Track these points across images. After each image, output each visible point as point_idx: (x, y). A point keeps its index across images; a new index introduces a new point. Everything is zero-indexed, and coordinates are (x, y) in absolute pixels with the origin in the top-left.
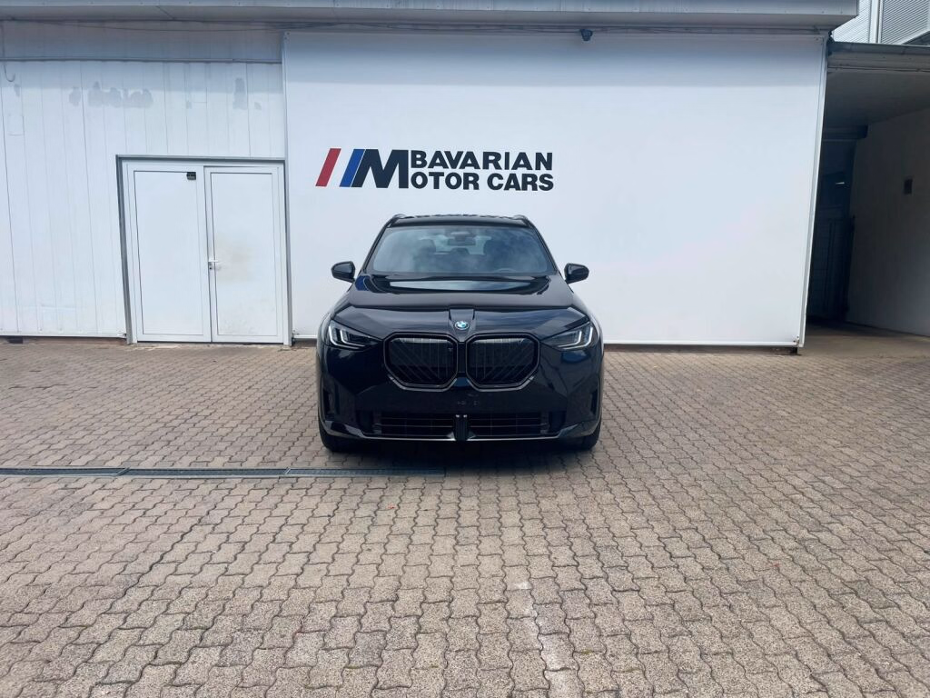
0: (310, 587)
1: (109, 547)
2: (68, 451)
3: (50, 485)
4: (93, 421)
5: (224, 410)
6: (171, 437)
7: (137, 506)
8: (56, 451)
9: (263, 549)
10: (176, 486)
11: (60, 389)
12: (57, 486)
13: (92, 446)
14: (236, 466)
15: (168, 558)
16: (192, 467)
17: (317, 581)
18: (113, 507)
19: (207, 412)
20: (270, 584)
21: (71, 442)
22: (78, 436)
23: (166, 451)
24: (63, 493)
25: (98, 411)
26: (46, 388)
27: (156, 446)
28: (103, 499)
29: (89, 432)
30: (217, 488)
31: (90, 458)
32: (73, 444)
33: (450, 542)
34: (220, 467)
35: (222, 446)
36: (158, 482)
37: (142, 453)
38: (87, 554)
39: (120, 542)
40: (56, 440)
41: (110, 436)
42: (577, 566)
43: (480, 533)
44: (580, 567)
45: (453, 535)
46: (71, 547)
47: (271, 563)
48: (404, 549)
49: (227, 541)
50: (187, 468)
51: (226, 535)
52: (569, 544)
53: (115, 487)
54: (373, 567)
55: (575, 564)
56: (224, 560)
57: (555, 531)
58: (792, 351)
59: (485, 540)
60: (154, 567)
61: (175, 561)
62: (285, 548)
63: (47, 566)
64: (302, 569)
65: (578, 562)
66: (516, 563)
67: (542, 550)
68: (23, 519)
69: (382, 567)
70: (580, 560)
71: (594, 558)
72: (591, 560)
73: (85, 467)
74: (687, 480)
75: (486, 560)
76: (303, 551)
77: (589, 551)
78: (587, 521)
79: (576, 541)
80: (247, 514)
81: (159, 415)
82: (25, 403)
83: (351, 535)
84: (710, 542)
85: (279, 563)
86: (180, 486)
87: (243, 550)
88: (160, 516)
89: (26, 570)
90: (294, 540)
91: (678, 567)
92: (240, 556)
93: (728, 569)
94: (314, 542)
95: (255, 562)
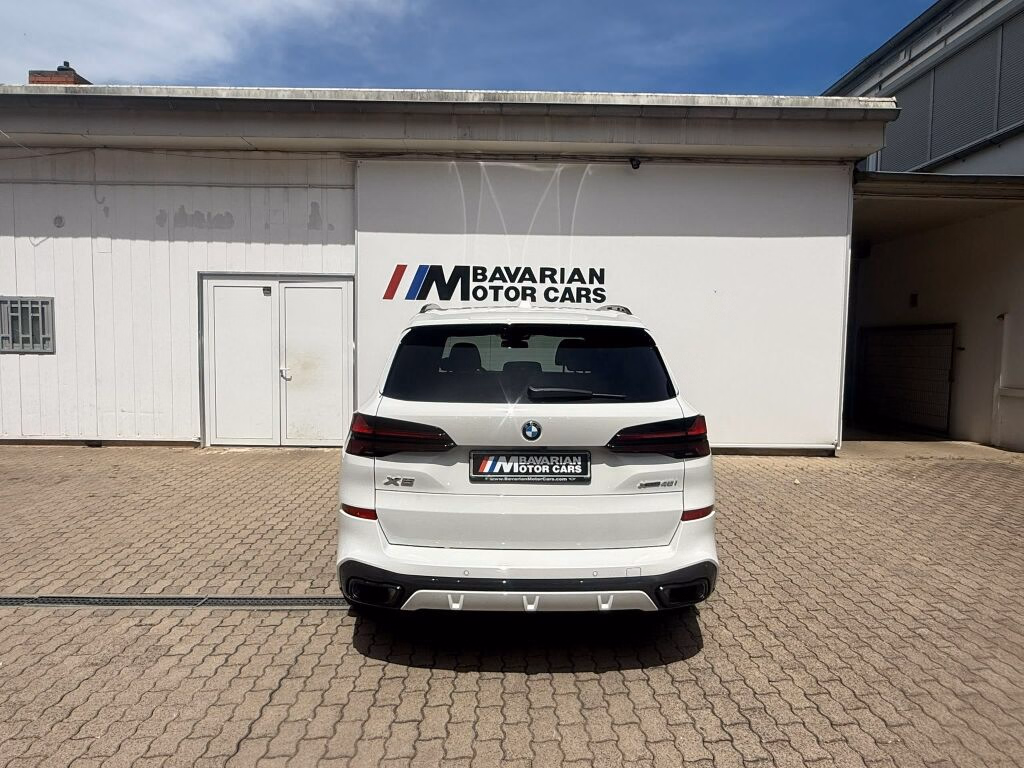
1: (188, 713)
2: (143, 574)
3: (124, 622)
4: (169, 537)
5: (299, 522)
6: (249, 555)
7: (218, 650)
8: (131, 574)
9: (364, 716)
10: (258, 621)
12: (132, 623)
13: (169, 567)
14: (318, 594)
15: (258, 730)
16: (273, 596)
18: (191, 651)
19: (282, 526)
21: (147, 562)
22: (154, 555)
23: (245, 574)
24: (136, 632)
25: (175, 524)
26: (122, 497)
27: (235, 567)
28: (181, 639)
29: (165, 550)
30: (302, 624)
31: (165, 583)
32: (149, 565)
34: (302, 594)
35: (301, 567)
36: (240, 614)
37: (219, 576)
38: (163, 724)
39: (201, 705)
40: (130, 560)
41: (187, 554)
42: (732, 741)
43: (604, 690)
44: (735, 743)
45: (574, 693)
46: (146, 712)
47: (376, 738)
48: (525, 718)
49: (322, 701)
50: (268, 597)
51: (320, 693)
52: (710, 705)
53: (193, 622)
54: (497, 744)
55: (729, 738)
56: (320, 734)
57: (686, 685)
58: (830, 453)
59: (612, 700)
60: (242, 746)
61: (265, 736)
62: (390, 715)
63: (116, 744)
64: (415, 748)
65: (730, 735)
66: (659, 738)
67: (683, 717)
68: (91, 670)
69: (507, 745)
70: (732, 731)
71: (746, 727)
72: (743, 731)
73: (162, 596)
74: (799, 610)
75: (623, 731)
76: (410, 718)
77: (736, 716)
78: (716, 670)
79: (716, 701)
80: (338, 662)
81: (235, 530)
82: (101, 514)
83: (461, 695)
84: (864, 699)
85: (387, 739)
86: (262, 622)
87: (342, 717)
88: (244, 665)
89: (91, 753)
90: (398, 702)
91: (847, 741)
92: (339, 727)
93: (903, 741)
94: (420, 706)
95: (358, 737)
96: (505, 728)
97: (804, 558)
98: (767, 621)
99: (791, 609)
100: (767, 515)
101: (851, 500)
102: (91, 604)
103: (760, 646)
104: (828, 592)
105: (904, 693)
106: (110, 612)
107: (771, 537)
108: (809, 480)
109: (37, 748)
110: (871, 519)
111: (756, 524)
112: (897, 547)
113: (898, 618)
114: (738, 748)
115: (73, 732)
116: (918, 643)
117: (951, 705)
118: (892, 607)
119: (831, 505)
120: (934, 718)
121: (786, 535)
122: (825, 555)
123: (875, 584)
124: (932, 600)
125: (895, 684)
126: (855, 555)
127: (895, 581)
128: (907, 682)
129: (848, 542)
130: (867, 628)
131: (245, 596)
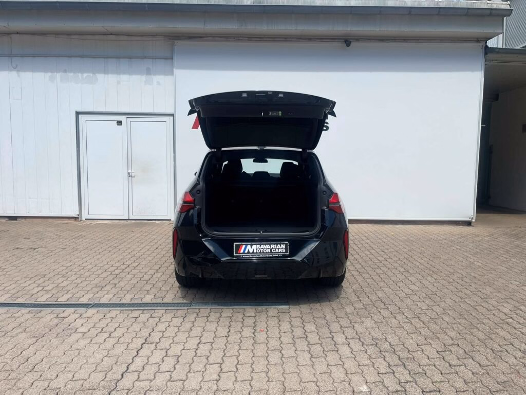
0: (227, 390)
1: (92, 360)
2: (54, 291)
3: (48, 316)
4: (67, 271)
5: (144, 263)
6: (116, 281)
7: (104, 330)
8: (48, 292)
9: (191, 361)
10: (126, 315)
11: (43, 249)
12: (52, 316)
13: (69, 288)
14: (159, 301)
15: (132, 368)
16: (133, 302)
17: (230, 386)
18: (89, 330)
19: (135, 265)
20: (201, 387)
21: (56, 285)
22: (60, 281)
23: (114, 291)
24: (56, 321)
25: (70, 264)
26: (35, 249)
27: (108, 288)
28: (82, 325)
29: (66, 278)
30: (151, 317)
31: (69, 296)
32: (57, 286)
33: (307, 356)
34: (149, 301)
35: (148, 287)
36: (115, 312)
37: (100, 292)
38: (79, 366)
39: (99, 356)
40: (46, 284)
41: (78, 281)
42: (394, 373)
43: (324, 348)
44: (396, 374)
45: (307, 350)
46: (69, 360)
47: (198, 371)
48: (279, 361)
49: (167, 355)
50: (130, 303)
51: (165, 351)
52: (383, 357)
53: (88, 316)
54: (264, 374)
55: (392, 372)
56: (168, 369)
57: (370, 347)
58: (469, 224)
59: (328, 354)
60: (124, 375)
61: (136, 371)
62: (205, 361)
63: (56, 375)
64: (219, 376)
65: (393, 370)
66: (354, 372)
67: (367, 362)
68: (34, 340)
69: (270, 374)
70: (394, 368)
71: (402, 367)
72: (401, 369)
73: (67, 303)
74: (439, 310)
75: (334, 369)
76: (216, 362)
77: (397, 361)
78: (388, 339)
79: (386, 354)
80: (174, 335)
81: (106, 267)
82: (24, 259)
83: (243, 351)
84: (470, 354)
85: (203, 372)
86: (128, 315)
87: (178, 362)
88: (120, 337)
89: (42, 378)
90: (209, 354)
91: (457, 373)
92: (177, 367)
93: (488, 373)
94: (221, 356)
95: (188, 371)
96: (268, 366)
97: (445, 283)
98: (419, 315)
99: (434, 309)
100: (425, 259)
101: (478, 251)
102: (26, 307)
103: (414, 328)
104: (457, 300)
105: (493, 351)
106: (38, 311)
107: (426, 271)
108: (454, 239)
109: (13, 375)
110: (488, 261)
111: (418, 264)
112: (502, 276)
113: (496, 314)
114: (397, 376)
115: (31, 368)
116: (505, 326)
117: (517, 356)
118: (493, 308)
119: (465, 254)
120: (507, 362)
121: (435, 270)
122: (458, 281)
123: (485, 296)
124: (518, 304)
125: (488, 346)
126: (476, 281)
127: (498, 295)
128: (495, 346)
129: (473, 274)
130: (478, 319)
131: (117, 303)
